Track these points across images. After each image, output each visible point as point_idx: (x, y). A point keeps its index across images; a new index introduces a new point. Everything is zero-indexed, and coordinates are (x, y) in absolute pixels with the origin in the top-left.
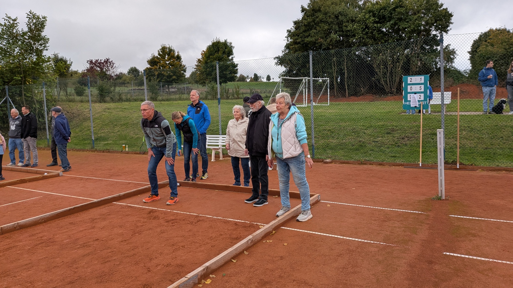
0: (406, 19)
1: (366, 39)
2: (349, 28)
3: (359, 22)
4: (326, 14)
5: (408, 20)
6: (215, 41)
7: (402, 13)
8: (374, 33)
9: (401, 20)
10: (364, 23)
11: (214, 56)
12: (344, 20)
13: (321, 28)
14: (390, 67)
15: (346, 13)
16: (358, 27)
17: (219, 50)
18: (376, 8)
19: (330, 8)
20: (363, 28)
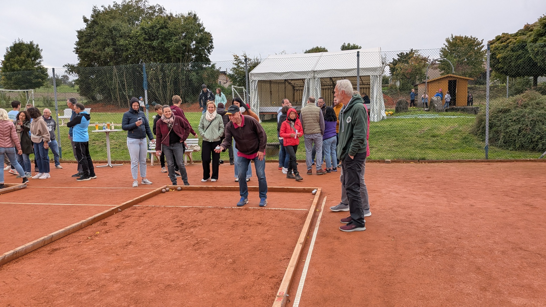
0: (170, 39)
1: (140, 54)
2: (121, 43)
3: (132, 37)
4: (103, 27)
5: (171, 40)
6: (18, 42)
7: (164, 33)
8: (145, 49)
9: (165, 39)
10: (136, 39)
11: (15, 58)
12: (118, 35)
13: (97, 40)
14: (161, 81)
15: (120, 28)
16: (131, 42)
17: (22, 53)
18: (147, 26)
19: (107, 22)
20: (135, 44)
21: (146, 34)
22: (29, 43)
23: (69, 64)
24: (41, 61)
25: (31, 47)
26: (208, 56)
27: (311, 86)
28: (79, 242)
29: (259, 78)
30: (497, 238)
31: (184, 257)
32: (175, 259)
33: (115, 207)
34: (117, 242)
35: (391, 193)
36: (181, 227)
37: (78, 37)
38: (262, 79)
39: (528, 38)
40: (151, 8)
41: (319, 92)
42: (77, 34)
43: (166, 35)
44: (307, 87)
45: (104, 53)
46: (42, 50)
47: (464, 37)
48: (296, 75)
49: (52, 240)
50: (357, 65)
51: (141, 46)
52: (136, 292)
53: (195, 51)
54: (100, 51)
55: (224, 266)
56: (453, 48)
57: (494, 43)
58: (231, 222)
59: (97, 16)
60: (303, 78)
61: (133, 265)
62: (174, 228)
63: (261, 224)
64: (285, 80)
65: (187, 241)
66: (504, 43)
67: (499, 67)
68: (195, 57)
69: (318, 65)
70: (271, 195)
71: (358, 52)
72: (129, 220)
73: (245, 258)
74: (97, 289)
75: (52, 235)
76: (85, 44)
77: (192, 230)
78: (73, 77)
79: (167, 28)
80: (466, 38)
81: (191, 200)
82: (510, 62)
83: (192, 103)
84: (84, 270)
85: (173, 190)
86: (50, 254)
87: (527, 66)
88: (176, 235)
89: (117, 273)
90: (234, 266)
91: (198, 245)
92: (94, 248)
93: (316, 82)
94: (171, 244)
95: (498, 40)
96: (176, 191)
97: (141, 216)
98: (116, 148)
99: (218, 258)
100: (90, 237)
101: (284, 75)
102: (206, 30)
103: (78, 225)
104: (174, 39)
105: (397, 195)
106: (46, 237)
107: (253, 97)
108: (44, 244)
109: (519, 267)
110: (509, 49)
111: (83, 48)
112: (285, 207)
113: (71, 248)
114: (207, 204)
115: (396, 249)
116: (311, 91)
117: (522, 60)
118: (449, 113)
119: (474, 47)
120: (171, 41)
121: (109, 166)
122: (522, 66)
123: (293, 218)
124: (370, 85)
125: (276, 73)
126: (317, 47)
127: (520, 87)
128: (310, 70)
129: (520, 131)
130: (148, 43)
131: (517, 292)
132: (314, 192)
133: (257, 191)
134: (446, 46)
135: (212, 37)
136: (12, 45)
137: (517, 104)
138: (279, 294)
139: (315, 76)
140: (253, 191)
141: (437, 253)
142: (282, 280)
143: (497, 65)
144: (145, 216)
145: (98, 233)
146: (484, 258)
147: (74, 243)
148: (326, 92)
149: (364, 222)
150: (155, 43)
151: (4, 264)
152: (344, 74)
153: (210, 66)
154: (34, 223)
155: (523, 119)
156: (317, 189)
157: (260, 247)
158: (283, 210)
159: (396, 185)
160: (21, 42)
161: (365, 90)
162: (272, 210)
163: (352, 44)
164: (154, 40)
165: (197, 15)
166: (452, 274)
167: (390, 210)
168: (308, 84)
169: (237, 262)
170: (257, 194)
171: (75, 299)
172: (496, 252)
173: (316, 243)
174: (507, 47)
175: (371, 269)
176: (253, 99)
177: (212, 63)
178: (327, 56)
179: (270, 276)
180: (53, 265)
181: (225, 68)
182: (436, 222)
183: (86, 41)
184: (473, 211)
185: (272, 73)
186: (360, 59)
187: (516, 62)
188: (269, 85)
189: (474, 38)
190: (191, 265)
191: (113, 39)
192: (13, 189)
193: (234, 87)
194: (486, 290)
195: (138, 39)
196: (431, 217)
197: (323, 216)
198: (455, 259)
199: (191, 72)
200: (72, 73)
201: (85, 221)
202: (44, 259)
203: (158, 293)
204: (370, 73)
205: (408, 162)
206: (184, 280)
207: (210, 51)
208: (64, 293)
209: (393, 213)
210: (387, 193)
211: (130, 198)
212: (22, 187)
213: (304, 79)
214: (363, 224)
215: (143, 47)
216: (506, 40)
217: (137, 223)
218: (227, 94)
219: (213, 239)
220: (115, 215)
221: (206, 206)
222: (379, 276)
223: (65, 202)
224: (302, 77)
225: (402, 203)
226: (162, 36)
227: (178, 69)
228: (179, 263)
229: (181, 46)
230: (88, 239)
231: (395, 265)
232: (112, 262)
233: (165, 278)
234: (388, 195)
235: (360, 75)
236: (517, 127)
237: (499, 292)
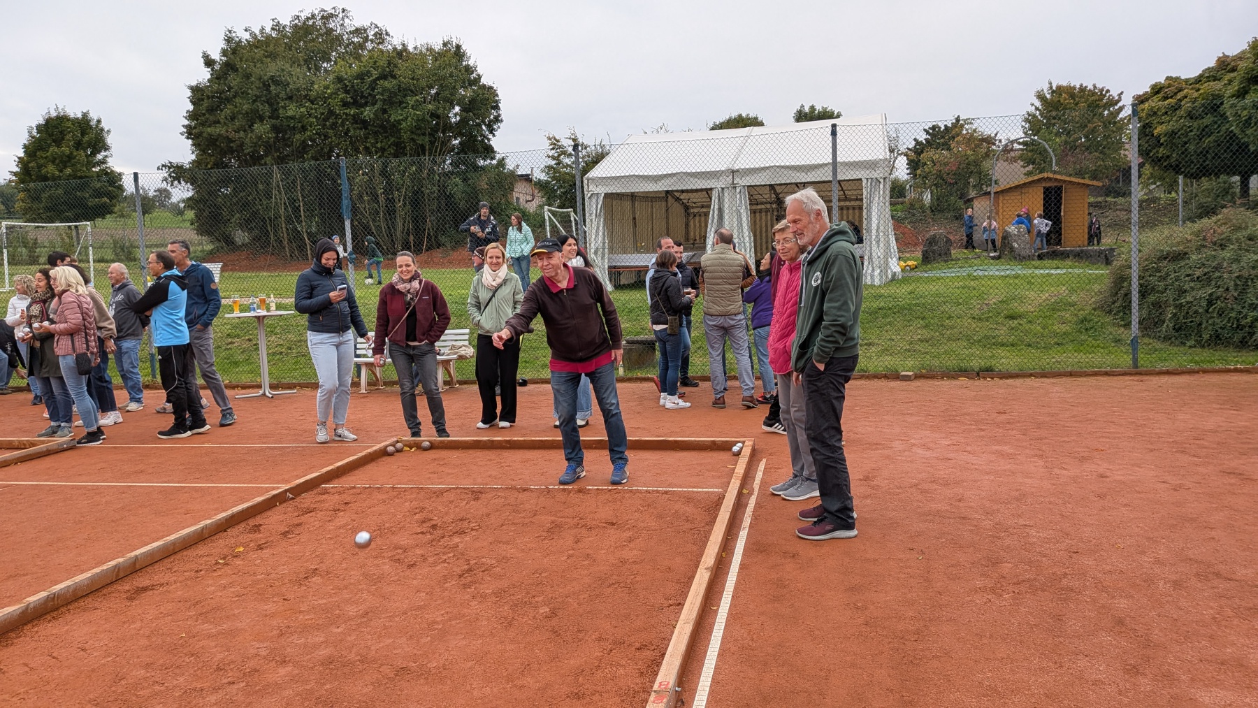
3: (315, 99)
5: (404, 105)
6: (55, 115)
7: (389, 90)
8: (346, 127)
9: (391, 103)
10: (325, 103)
11: (48, 151)
12: (283, 95)
13: (236, 107)
14: (382, 199)
15: (286, 80)
16: (314, 111)
17: (63, 139)
18: (349, 74)
19: (258, 65)
20: (323, 114)
21: (347, 92)
22: (80, 116)
23: (170, 163)
24: (106, 156)
25: (84, 124)
26: (489, 140)
27: (726, 206)
28: (197, 571)
29: (607, 189)
30: (1162, 552)
31: (438, 602)
32: (419, 608)
33: (280, 490)
34: (283, 570)
35: (915, 449)
36: (431, 534)
37: (191, 101)
38: (614, 191)
39: (1226, 88)
40: (357, 31)
41: (744, 219)
42: (189, 93)
43: (392, 94)
44: (716, 207)
45: (251, 137)
46: (109, 131)
47: (1078, 86)
48: (692, 179)
49: (135, 568)
50: (831, 156)
51: (336, 118)
52: (328, 686)
53: (459, 129)
54: (241, 132)
55: (530, 622)
56: (1054, 114)
57: (1147, 100)
58: (546, 520)
59: (234, 51)
60: (709, 187)
61: (321, 622)
62: (415, 536)
63: (613, 524)
64: (667, 192)
65: (446, 565)
66: (1170, 100)
67: (1160, 155)
68: (460, 143)
69: (742, 156)
70: (637, 457)
71: (834, 126)
72: (312, 520)
73: (579, 604)
74: (239, 678)
75: (136, 556)
76: (207, 116)
77: (456, 540)
78: (181, 192)
79: (394, 77)
80: (1083, 89)
81: (454, 471)
82: (1186, 143)
83: (454, 248)
84: (209, 636)
85: (411, 449)
86: (130, 599)
87: (1225, 151)
88: (419, 552)
89: (285, 641)
90: (555, 622)
91: (470, 574)
92: (231, 584)
93: (738, 196)
94: (408, 573)
95: (1157, 93)
96: (418, 452)
97: (339, 510)
98: (281, 353)
99: (516, 606)
100: (221, 559)
101: (663, 181)
102: (483, 81)
103: (194, 532)
104: (412, 103)
105: (928, 454)
106: (121, 560)
107: (594, 231)
108: (117, 575)
109: (1214, 618)
110: (1182, 112)
111: (202, 124)
112: (669, 486)
113: (178, 584)
114: (490, 479)
115: (927, 580)
116: (727, 217)
117: (1212, 138)
118: (1046, 262)
119: (1101, 110)
120: (405, 108)
121: (264, 394)
122: (1214, 152)
123: (689, 509)
124: (861, 200)
125: (646, 176)
126: (740, 116)
127: (1210, 199)
128: (723, 169)
129: (1210, 303)
130: (352, 112)
131: (1210, 675)
132: (736, 449)
133: (604, 448)
134: (1037, 109)
135: (497, 95)
136: (42, 121)
137: (1204, 239)
138: (659, 687)
139: (735, 182)
140: (596, 448)
141: (1023, 588)
142: (664, 654)
143: (1155, 151)
144: (347, 508)
145: (241, 549)
146: (1132, 597)
147: (186, 574)
148: (761, 219)
149: (852, 518)
150: (368, 113)
151: (25, 624)
152: (801, 177)
153: (494, 162)
154: (93, 528)
155: (1217, 274)
156: (743, 443)
157: (615, 577)
158: (666, 493)
159: (927, 430)
160: (62, 114)
161: (851, 211)
162: (641, 492)
163: (819, 108)
164: (366, 104)
165: (464, 47)
166: (1058, 636)
167: (913, 490)
168: (719, 200)
169: (560, 613)
170: (606, 454)
171: (189, 703)
172: (1161, 584)
173: (743, 567)
174: (1176, 109)
175: (871, 627)
176: (594, 237)
177: (498, 156)
178: (762, 137)
179: (638, 645)
180: (138, 625)
181: (529, 167)
182: (1019, 516)
183: (211, 110)
184: (1105, 490)
185: (637, 176)
186: (838, 141)
187: (1198, 143)
188: (628, 204)
189: (1101, 90)
190: (453, 622)
191: (271, 105)
192: (45, 449)
193: (549, 210)
194: (1138, 673)
195: (329, 104)
196: (1007, 504)
197: (758, 505)
198: (1065, 600)
199: (449, 177)
200: (179, 182)
201: (210, 521)
202: (116, 612)
203: (380, 686)
204: (862, 172)
205: (954, 378)
206: (440, 656)
207: (493, 129)
208: (163, 688)
209: (920, 497)
210: (904, 451)
211: (312, 468)
212: (65, 446)
213: (711, 189)
214: (850, 521)
215: (340, 120)
216: (1176, 94)
217: (330, 526)
218: (535, 226)
219: (506, 559)
220: (280, 508)
221: (487, 484)
222: (889, 643)
223: (165, 479)
224: (706, 184)
225: (942, 473)
226: (382, 95)
227: (420, 170)
228: (426, 616)
229: (427, 117)
230: (217, 563)
231: (925, 616)
232: (272, 616)
233: (395, 652)
234: (906, 453)
235: (839, 178)
236: (1204, 293)
237: (1169, 677)
